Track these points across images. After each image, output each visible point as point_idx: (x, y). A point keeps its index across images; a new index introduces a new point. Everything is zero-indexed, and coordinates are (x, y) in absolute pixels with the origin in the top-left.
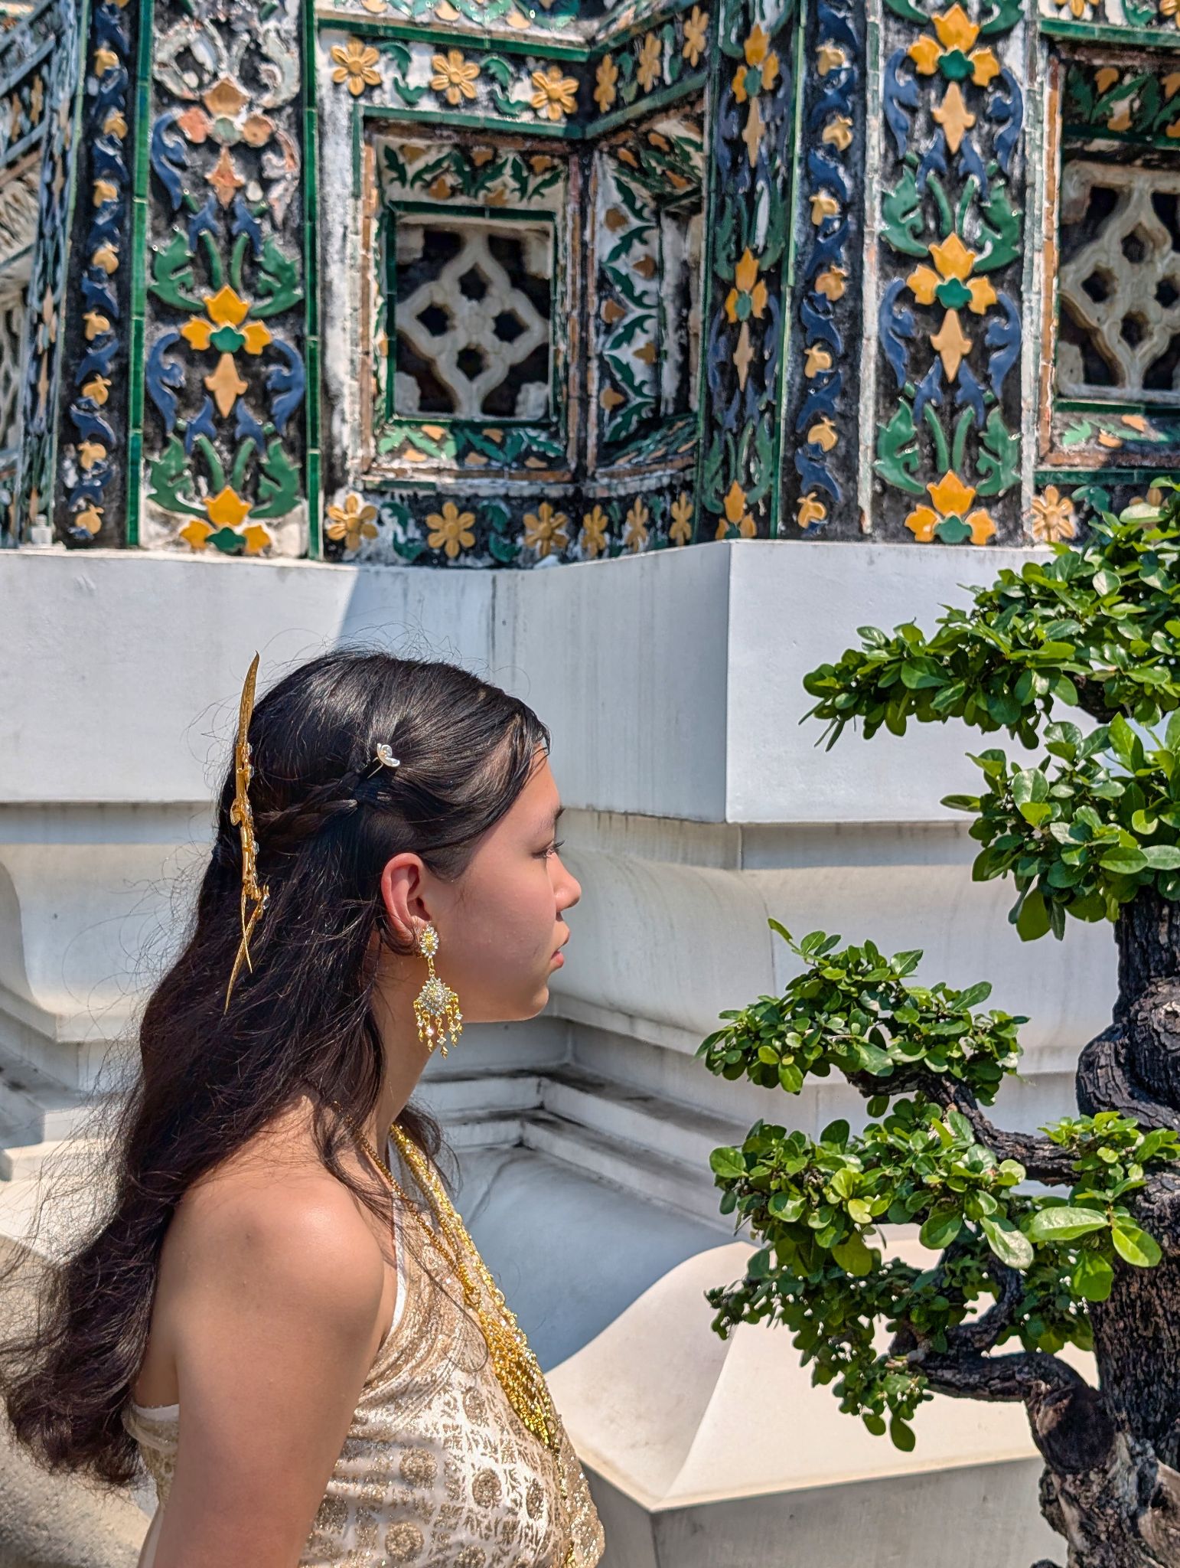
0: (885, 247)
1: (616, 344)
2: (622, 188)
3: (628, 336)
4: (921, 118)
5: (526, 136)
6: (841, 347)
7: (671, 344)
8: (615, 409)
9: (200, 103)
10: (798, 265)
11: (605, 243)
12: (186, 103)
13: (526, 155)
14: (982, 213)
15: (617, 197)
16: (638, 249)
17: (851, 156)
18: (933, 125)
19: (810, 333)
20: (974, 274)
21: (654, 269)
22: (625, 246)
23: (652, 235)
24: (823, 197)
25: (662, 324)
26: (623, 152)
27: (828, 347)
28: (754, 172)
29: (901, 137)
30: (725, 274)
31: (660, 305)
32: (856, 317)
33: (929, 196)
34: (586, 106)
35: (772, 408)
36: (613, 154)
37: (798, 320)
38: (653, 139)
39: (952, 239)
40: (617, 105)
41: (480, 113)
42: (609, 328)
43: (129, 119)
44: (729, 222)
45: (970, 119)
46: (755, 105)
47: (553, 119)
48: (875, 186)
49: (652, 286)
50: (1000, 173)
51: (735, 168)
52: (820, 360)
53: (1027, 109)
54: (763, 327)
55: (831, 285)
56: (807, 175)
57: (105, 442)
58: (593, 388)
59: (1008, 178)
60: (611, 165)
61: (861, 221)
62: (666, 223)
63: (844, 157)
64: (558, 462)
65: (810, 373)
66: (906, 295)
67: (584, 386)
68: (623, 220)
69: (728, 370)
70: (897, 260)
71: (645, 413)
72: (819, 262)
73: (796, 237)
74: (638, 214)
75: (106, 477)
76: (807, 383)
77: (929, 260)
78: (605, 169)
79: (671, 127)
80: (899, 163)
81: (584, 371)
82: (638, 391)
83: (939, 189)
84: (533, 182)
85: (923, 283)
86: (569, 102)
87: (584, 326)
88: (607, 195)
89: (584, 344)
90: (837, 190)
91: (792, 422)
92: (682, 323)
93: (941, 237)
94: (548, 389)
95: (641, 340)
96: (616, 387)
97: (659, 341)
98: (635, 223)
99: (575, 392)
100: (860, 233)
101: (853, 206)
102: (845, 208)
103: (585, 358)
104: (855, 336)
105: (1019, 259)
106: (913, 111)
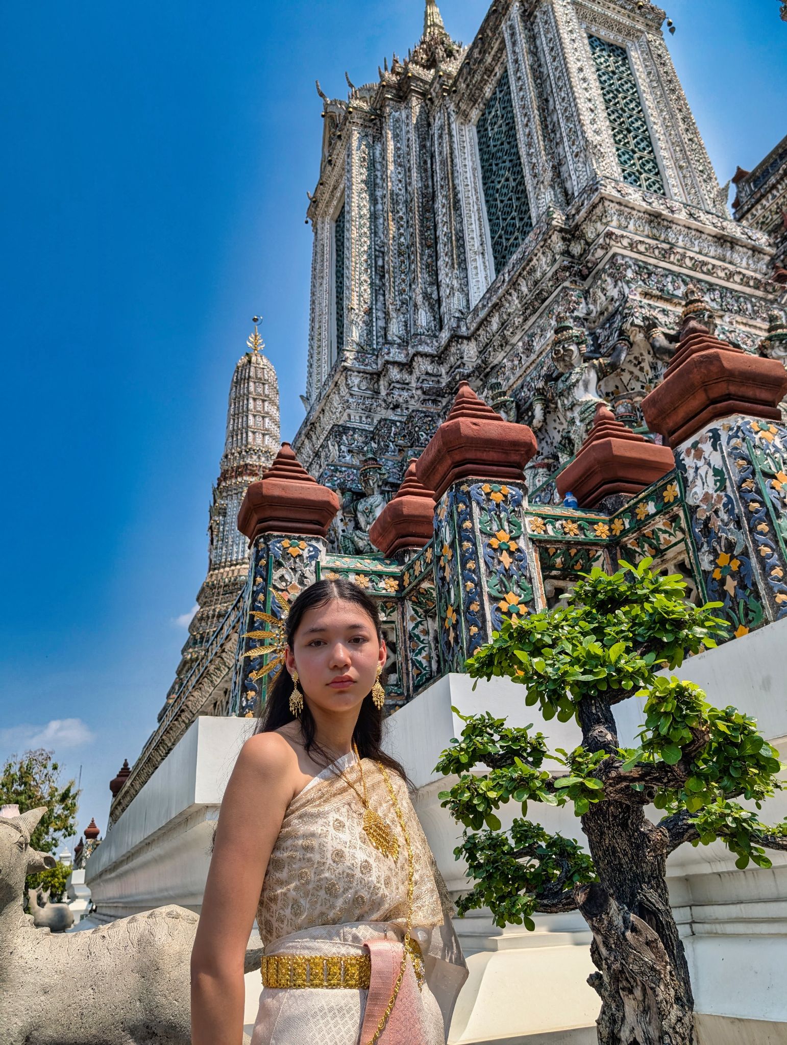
0: (490, 596)
1: (416, 655)
2: (414, 609)
3: (420, 653)
4: (496, 561)
5: (385, 597)
6: (480, 625)
7: (433, 654)
8: (418, 675)
9: (286, 590)
10: (464, 603)
11: (410, 626)
12: (282, 590)
13: (385, 602)
14: (519, 586)
15: (413, 612)
16: (421, 627)
17: (476, 571)
18: (500, 562)
19: (470, 623)
20: (519, 603)
21: (427, 633)
22: (416, 626)
23: (424, 623)
24: (469, 583)
25: (430, 648)
26: (414, 598)
27: (476, 626)
28: (448, 584)
29: (490, 565)
30: (444, 616)
31: (429, 643)
32: (484, 616)
33: (501, 581)
34: (401, 587)
35: (461, 648)
36: (410, 600)
37: (466, 619)
38: (421, 591)
39: (511, 593)
40: (410, 583)
41: (370, 591)
42: (414, 651)
43: (265, 596)
44: (443, 601)
45: (511, 560)
46: (447, 566)
47: (392, 592)
48: (484, 579)
49: (426, 638)
50: (523, 575)
51: (443, 585)
52: (474, 630)
53: (528, 557)
54: (456, 626)
55: (475, 607)
56: (463, 578)
57: (255, 691)
58: (410, 669)
59: (526, 576)
60: (410, 603)
61: (481, 588)
62: (429, 619)
63: (474, 571)
64: (402, 694)
65: (472, 634)
66: (498, 609)
67: (407, 669)
68: (415, 619)
69: (448, 643)
70: (494, 599)
71: (427, 676)
72: (470, 602)
73: (462, 595)
74: (420, 617)
75: (255, 701)
76: (471, 637)
77: (504, 599)
78: (409, 605)
79: (425, 585)
80: (491, 572)
81: (407, 664)
82: (425, 669)
83: (504, 579)
84: (388, 611)
85: (504, 606)
86: (396, 587)
87: (406, 651)
88: (410, 612)
89: (406, 656)
90: (473, 581)
91: (468, 650)
92: (436, 648)
93: (507, 593)
94: (397, 675)
95: (424, 654)
96: (417, 668)
97: (430, 654)
98: (419, 619)
99: (404, 671)
100: (482, 592)
101: (478, 584)
102: (476, 585)
103: (407, 660)
104: (484, 621)
105: (533, 599)
106: (493, 558)
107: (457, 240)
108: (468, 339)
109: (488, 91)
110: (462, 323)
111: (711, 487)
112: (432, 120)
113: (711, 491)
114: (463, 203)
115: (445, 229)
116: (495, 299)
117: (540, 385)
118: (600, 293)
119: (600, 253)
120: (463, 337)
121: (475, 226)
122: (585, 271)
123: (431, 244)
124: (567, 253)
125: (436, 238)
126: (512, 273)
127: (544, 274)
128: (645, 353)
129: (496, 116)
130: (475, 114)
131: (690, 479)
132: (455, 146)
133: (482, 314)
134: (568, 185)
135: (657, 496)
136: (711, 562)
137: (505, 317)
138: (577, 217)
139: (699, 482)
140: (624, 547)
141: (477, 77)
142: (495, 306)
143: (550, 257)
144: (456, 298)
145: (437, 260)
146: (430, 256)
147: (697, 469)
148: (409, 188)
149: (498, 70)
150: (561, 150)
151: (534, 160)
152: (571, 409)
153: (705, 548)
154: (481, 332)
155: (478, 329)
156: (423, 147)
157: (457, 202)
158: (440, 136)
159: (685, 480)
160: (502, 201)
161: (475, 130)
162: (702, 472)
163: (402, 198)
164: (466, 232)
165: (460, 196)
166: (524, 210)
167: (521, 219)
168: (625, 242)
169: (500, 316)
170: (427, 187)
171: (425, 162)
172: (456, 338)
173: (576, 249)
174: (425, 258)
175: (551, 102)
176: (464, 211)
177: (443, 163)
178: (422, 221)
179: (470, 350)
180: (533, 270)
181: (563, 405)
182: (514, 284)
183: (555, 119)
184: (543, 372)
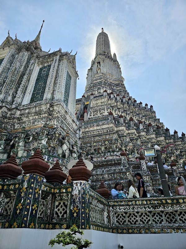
107: (26, 88)
108: (19, 110)
109: (46, 65)
110: (19, 106)
111: (77, 193)
112: (31, 60)
113: (77, 194)
114: (30, 81)
115: (24, 83)
116: (30, 107)
117: (34, 133)
118: (53, 121)
119: (55, 113)
120: (18, 109)
121: (31, 87)
122: (51, 115)
123: (19, 84)
124: (49, 109)
125: (21, 84)
126: (36, 105)
127: (43, 110)
128: (57, 138)
129: (45, 70)
130: (41, 66)
131: (74, 189)
132: (34, 69)
133: (25, 108)
134: (54, 96)
135: (66, 189)
136: (73, 208)
137: (30, 111)
138: (54, 104)
139: (75, 191)
140: (55, 195)
141: (45, 61)
142: (29, 108)
143: (45, 107)
144: (20, 99)
145: (19, 88)
146: (18, 86)
147: (76, 188)
148: (20, 69)
149: (49, 63)
150: (55, 88)
151: (50, 86)
152: (40, 144)
153: (72, 205)
154: (23, 111)
155: (22, 110)
156: (27, 63)
157: (29, 80)
158: (32, 64)
159: (73, 189)
160: (39, 87)
161: (39, 69)
162: (77, 189)
163: (17, 70)
164: (28, 87)
165: (30, 79)
166: (43, 92)
167: (41, 94)
168: (60, 114)
169: (29, 111)
170: (24, 72)
171: (26, 67)
172: (17, 108)
173: (51, 109)
174: (17, 86)
175: (57, 78)
176: (30, 83)
177: (30, 70)
178: (19, 78)
179: (18, 113)
180: (41, 107)
181: (39, 142)
182: (35, 107)
183: (57, 82)
184: (36, 131)
